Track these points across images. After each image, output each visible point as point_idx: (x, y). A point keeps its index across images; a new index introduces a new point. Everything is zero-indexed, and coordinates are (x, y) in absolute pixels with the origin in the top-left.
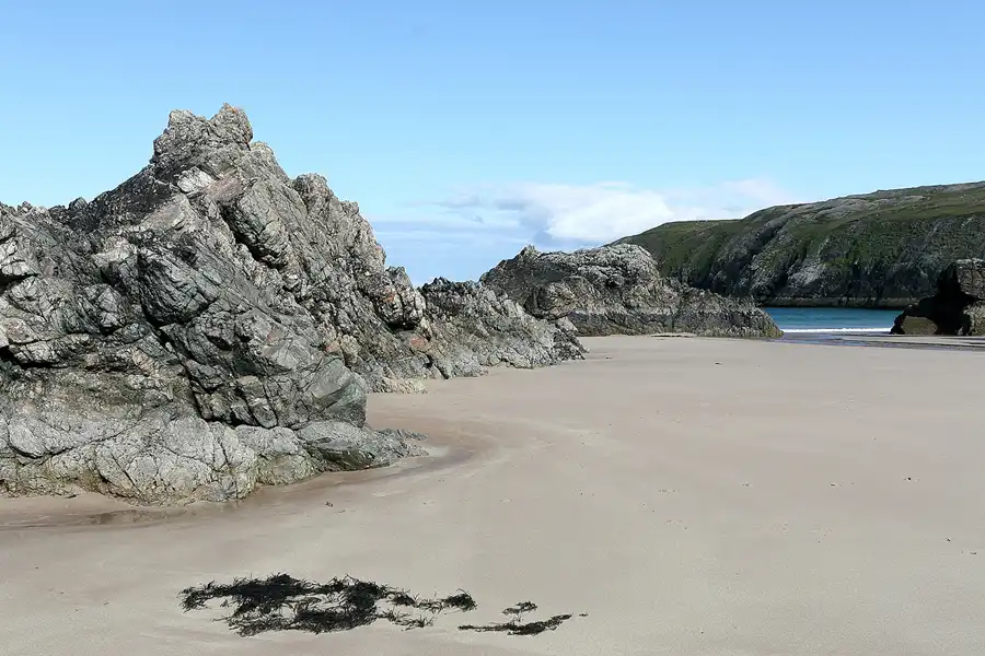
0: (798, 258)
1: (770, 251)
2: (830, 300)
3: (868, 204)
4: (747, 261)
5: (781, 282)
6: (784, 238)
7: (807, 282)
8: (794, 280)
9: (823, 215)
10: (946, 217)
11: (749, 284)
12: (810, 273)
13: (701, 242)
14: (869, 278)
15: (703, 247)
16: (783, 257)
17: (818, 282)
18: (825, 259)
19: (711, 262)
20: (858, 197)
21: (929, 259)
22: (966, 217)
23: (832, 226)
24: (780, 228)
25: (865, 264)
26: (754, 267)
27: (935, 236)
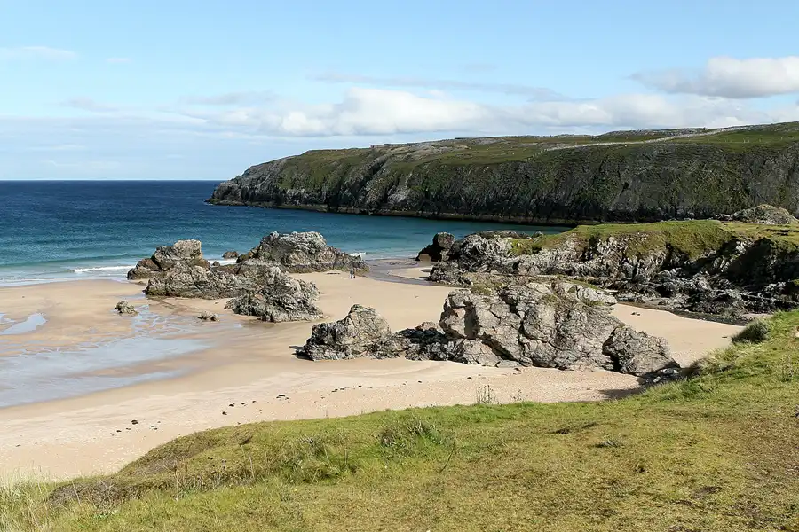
0: (394, 185)
1: (378, 179)
2: (411, 213)
3: (436, 150)
4: (363, 184)
5: (384, 199)
6: (385, 171)
7: (399, 201)
8: (391, 199)
9: (409, 156)
10: (475, 165)
11: (364, 200)
12: (401, 195)
13: (334, 169)
14: (434, 200)
15: (335, 173)
16: (386, 184)
17: (405, 201)
18: (409, 186)
19: (340, 183)
20: (430, 144)
21: (467, 190)
22: (486, 165)
23: (415, 165)
24: (383, 163)
25: (433, 190)
26: (368, 189)
27: (470, 176)
